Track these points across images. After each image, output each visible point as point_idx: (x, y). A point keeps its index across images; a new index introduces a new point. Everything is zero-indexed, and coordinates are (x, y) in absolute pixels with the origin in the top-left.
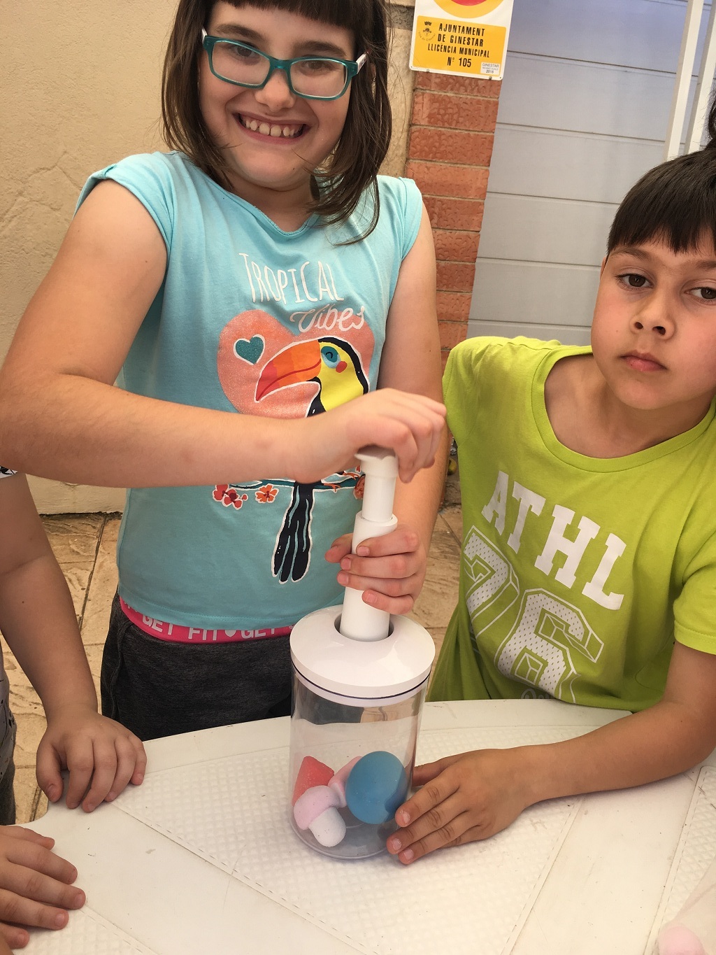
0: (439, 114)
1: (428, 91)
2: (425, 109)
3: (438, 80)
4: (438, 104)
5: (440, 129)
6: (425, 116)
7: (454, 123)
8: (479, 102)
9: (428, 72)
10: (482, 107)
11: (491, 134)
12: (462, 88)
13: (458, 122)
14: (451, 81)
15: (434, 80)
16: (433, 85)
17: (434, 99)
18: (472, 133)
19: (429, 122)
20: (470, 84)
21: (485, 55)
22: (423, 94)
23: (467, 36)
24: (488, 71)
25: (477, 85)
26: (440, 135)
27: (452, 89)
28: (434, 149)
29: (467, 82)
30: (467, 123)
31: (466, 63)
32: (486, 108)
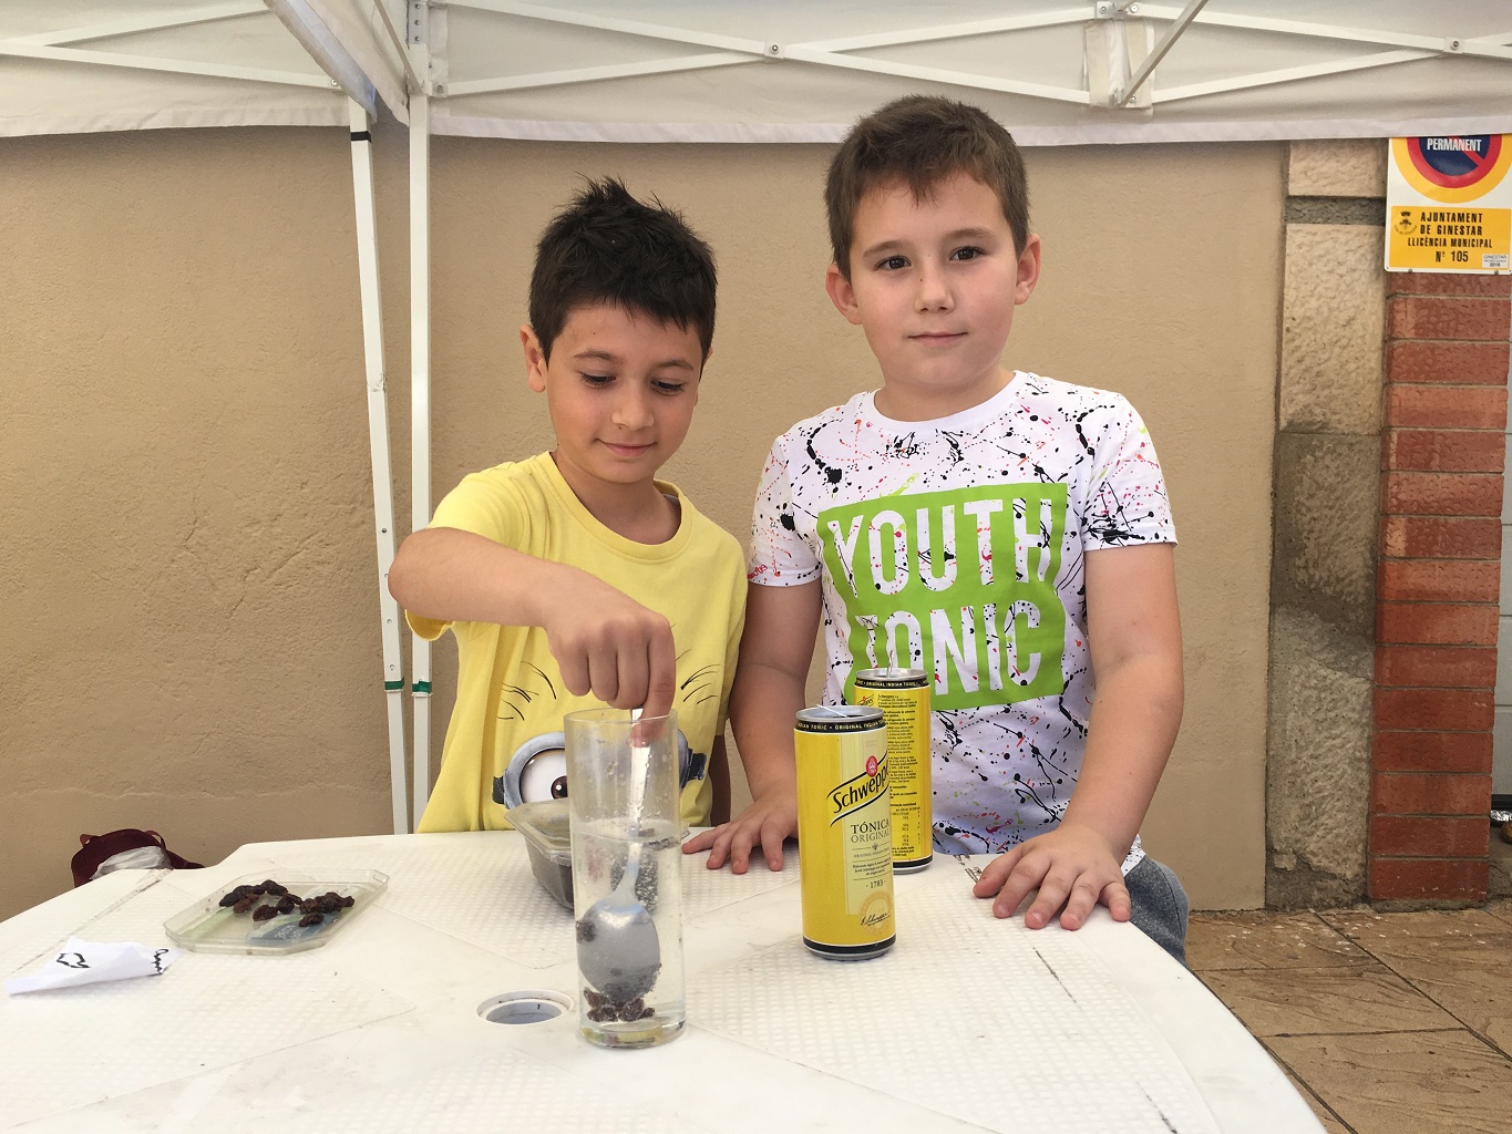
0: (1429, 322)
1: (1411, 296)
2: (1409, 318)
3: (1424, 282)
4: (1426, 311)
5: (1432, 341)
6: (1410, 326)
7: (1452, 331)
8: (1483, 304)
9: (1410, 273)
10: (1489, 309)
11: (1504, 343)
12: (1458, 288)
13: (1457, 331)
14: (1443, 280)
15: (1419, 281)
16: (1419, 288)
17: (1420, 305)
18: (1477, 343)
19: (1416, 334)
20: (1469, 282)
21: (1486, 245)
22: (1406, 300)
23: (1460, 224)
24: (1492, 265)
25: (1479, 283)
26: (1433, 349)
27: (1445, 291)
28: (1427, 368)
29: (1465, 279)
30: (1470, 332)
31: (1462, 257)
32: (1495, 311)
